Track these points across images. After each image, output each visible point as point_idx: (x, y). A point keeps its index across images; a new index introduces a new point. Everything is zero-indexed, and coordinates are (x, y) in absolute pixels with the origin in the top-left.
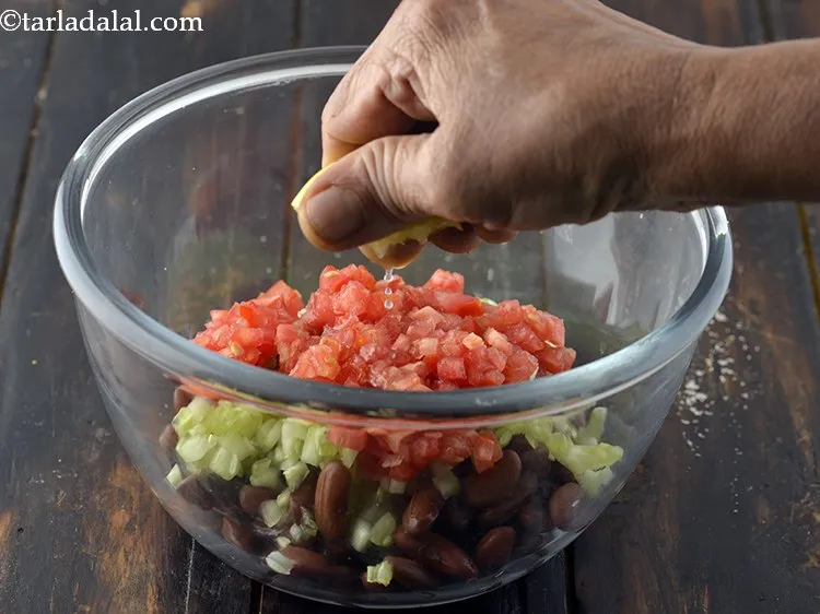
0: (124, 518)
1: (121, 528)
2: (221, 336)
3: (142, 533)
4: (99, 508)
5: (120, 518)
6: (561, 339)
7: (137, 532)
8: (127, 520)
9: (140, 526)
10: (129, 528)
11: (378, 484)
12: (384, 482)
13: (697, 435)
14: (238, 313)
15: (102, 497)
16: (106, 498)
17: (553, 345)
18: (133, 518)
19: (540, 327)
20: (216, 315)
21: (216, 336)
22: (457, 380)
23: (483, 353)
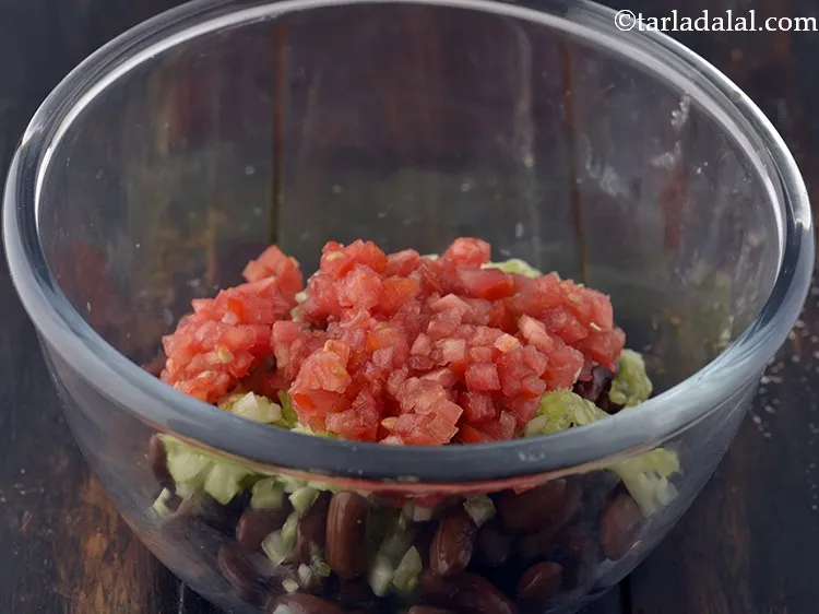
0: (101, 545)
1: (97, 558)
2: (206, 334)
3: (122, 562)
4: (71, 533)
5: (95, 544)
6: (608, 320)
7: (117, 563)
8: (105, 547)
9: (121, 553)
10: (107, 557)
11: (399, 511)
12: (407, 508)
13: (763, 409)
14: (226, 306)
15: (74, 518)
16: (78, 519)
17: (598, 328)
18: (112, 544)
19: (583, 309)
20: (198, 305)
21: (200, 335)
22: (490, 391)
23: (519, 355)
